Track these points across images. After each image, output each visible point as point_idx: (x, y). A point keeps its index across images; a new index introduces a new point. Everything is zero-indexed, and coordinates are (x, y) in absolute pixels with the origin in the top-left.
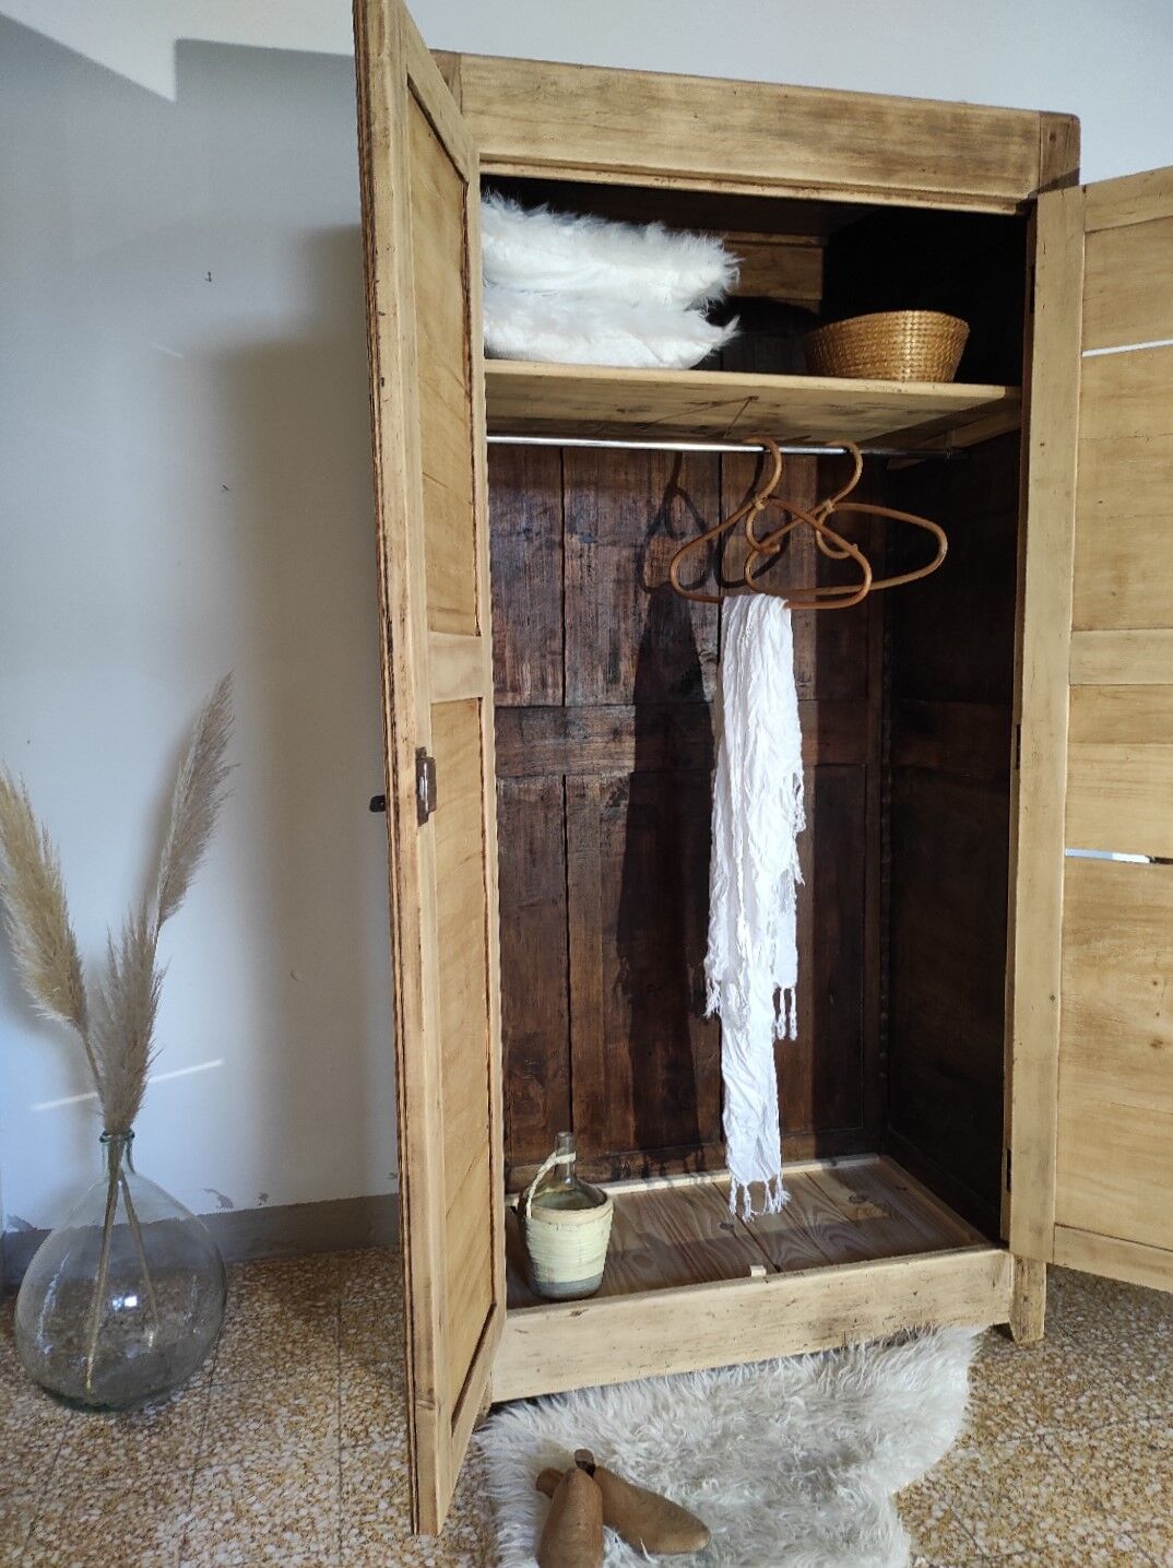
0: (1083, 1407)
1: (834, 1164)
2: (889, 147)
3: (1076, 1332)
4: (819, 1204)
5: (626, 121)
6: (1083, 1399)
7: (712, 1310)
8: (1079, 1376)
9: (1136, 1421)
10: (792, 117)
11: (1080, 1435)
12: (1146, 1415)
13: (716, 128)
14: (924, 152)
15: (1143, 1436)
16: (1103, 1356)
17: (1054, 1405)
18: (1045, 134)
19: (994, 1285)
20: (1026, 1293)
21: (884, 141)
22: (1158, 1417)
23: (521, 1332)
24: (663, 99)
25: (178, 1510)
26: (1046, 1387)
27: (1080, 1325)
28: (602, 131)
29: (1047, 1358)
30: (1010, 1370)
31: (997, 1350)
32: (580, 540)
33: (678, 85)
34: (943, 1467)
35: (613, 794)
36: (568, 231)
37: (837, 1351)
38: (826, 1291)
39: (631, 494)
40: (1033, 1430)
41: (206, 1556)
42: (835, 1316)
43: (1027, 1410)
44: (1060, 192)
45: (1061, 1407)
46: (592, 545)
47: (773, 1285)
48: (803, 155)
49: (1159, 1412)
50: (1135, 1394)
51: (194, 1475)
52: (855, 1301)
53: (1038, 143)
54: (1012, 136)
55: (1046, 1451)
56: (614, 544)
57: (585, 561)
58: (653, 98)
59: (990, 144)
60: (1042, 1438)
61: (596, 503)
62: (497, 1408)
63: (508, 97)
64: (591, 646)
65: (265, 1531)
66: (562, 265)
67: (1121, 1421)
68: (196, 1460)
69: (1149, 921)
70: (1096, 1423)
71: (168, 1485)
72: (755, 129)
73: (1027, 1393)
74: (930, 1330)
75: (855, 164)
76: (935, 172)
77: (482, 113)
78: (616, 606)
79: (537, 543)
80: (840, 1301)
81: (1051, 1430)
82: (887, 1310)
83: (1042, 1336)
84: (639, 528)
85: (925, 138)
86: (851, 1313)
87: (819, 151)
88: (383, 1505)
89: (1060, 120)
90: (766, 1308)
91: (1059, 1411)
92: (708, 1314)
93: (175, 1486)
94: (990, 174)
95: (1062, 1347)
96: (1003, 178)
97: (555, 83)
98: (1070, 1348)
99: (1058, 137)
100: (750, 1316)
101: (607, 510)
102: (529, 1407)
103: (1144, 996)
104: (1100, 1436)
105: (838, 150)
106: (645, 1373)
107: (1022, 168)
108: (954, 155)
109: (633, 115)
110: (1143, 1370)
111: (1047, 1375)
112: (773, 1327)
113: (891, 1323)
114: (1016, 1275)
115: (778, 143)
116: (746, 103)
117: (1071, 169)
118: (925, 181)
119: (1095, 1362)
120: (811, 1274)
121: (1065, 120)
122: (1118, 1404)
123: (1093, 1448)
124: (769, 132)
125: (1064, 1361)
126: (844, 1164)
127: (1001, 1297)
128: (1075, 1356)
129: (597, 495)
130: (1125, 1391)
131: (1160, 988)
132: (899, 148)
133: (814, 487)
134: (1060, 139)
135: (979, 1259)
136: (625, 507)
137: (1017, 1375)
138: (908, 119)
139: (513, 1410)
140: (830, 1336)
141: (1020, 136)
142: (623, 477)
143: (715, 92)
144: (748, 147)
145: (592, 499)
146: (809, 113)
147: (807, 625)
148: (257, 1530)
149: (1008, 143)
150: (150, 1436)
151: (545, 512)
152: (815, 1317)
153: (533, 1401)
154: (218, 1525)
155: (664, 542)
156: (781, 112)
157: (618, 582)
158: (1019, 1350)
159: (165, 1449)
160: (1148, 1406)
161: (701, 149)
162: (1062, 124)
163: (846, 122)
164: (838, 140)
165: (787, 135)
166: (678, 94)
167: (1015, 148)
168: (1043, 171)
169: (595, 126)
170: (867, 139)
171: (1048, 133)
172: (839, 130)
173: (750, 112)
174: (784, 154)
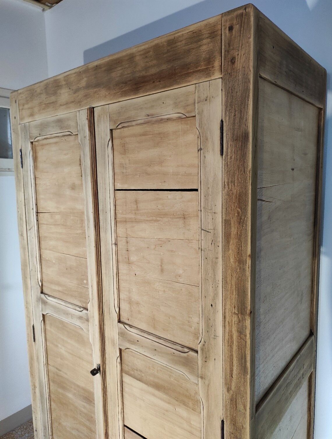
2: (138, 75)
10: (99, 75)
14: (154, 71)
18: (226, 28)
21: (135, 72)
24: (61, 85)
28: (47, 106)
33: (65, 77)
48: (103, 92)
53: (219, 37)
54: (202, 39)
58: (58, 86)
59: (189, 51)
72: (88, 86)
75: (123, 90)
85: (155, 62)
89: (235, 14)
97: (36, 91)
99: (235, 27)
105: (116, 85)
107: (209, 61)
108: (169, 66)
109: (54, 95)
115: (95, 90)
116: (84, 76)
118: (155, 88)
124: (92, 86)
132: (142, 74)
134: (236, 27)
141: (208, 38)
143: (74, 75)
146: (105, 70)
149: (201, 46)
156: (95, 74)
161: (73, 102)
162: (237, 16)
163: (120, 68)
164: (117, 79)
165: (97, 85)
166: (65, 80)
167: (206, 46)
168: (225, 55)
169: (45, 104)
170: (128, 74)
171: (228, 26)
172: (116, 74)
173: (85, 79)
174: (97, 95)
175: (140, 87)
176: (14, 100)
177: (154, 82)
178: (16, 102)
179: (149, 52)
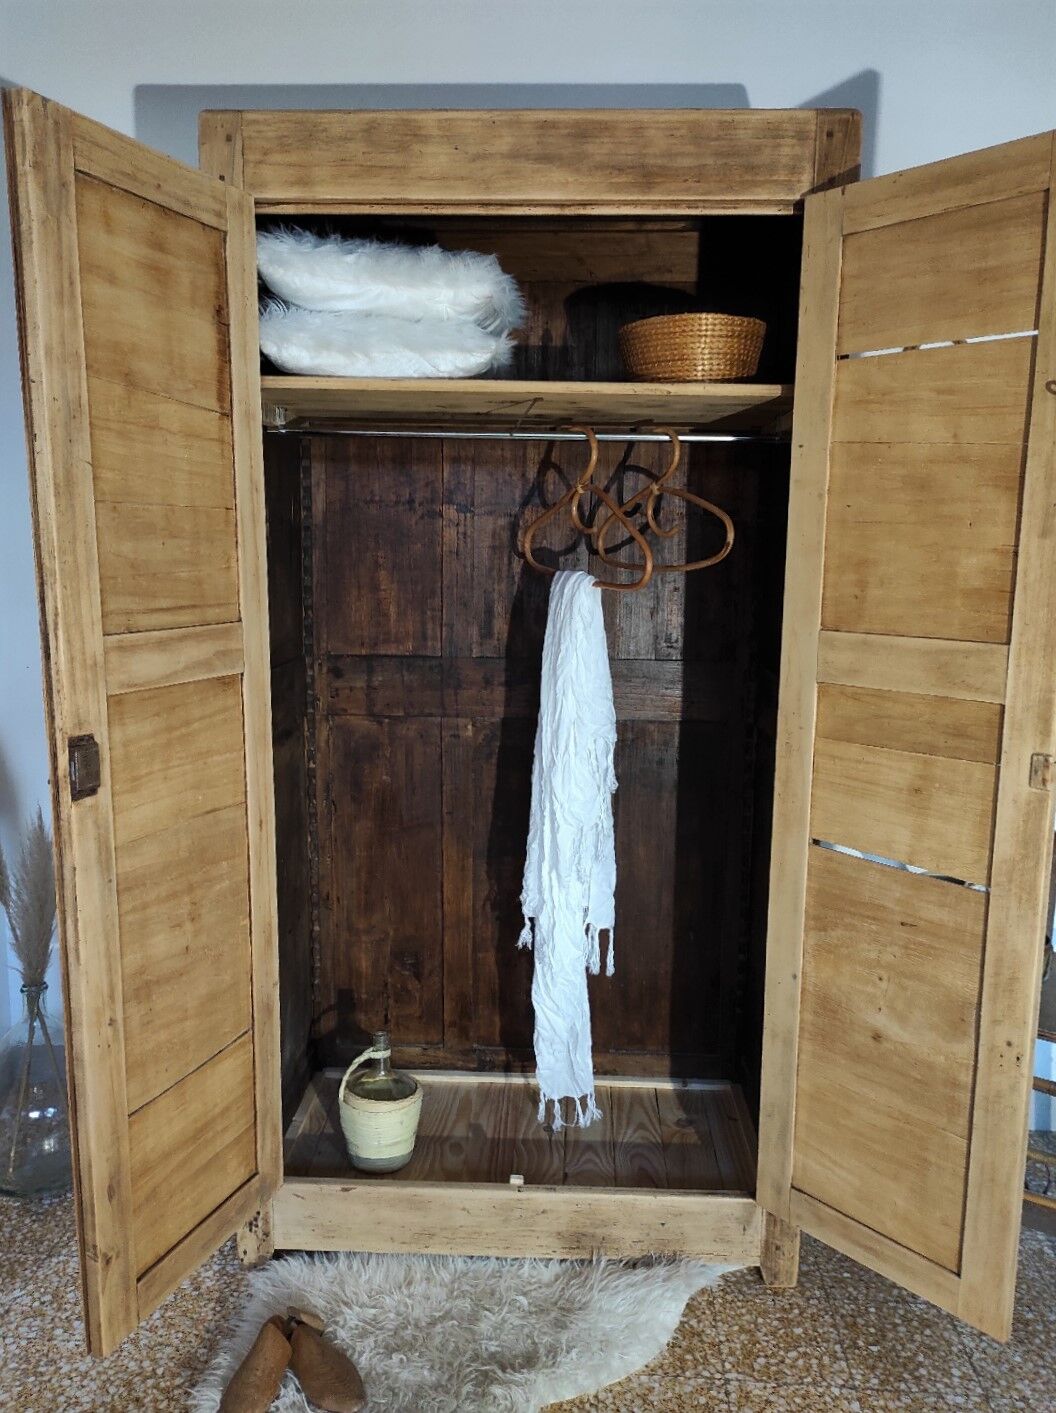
0: (787, 1361)
1: (685, 1084)
2: (650, 160)
3: (833, 1287)
4: (646, 1121)
5: (393, 158)
6: (793, 1354)
7: (467, 1207)
8: (806, 1330)
9: (829, 1386)
10: (550, 140)
11: (765, 1388)
12: (842, 1382)
13: (476, 158)
14: (687, 162)
15: (825, 1403)
16: (842, 1316)
17: (762, 1354)
18: (822, 132)
19: (744, 1229)
20: (778, 1243)
21: (645, 155)
22: (854, 1388)
23: (298, 1196)
24: (425, 136)
25: (17, 1285)
26: (766, 1335)
27: (843, 1280)
28: (369, 171)
29: (787, 1307)
30: (744, 1311)
31: (745, 1289)
32: (457, 510)
33: (439, 121)
34: (619, 1388)
35: (486, 736)
36: (350, 258)
37: (582, 1261)
38: (575, 1208)
39: (508, 469)
40: (724, 1372)
41: (13, 1327)
42: (584, 1230)
43: (732, 1353)
44: (840, 189)
45: (766, 1356)
46: (468, 515)
47: (523, 1195)
48: (558, 175)
49: (857, 1383)
50: (847, 1360)
51: (45, 1259)
52: (603, 1221)
53: (811, 142)
54: (784, 138)
55: (722, 1396)
56: (490, 513)
57: (461, 529)
58: (415, 135)
59: (758, 148)
60: (727, 1381)
61: (472, 478)
62: (279, 1255)
63: (284, 148)
64: (465, 605)
65: (63, 1317)
66: (347, 289)
67: (815, 1383)
68: (54, 1247)
69: (874, 919)
70: (789, 1380)
71: (22, 1264)
72: (514, 155)
73: (743, 1337)
74: (673, 1260)
75: (613, 181)
76: (699, 182)
77: (260, 162)
78: (491, 569)
79: (420, 513)
80: (588, 1219)
81: (741, 1377)
82: (635, 1235)
83: (794, 1284)
84: (514, 500)
85: (691, 148)
86: (598, 1231)
87: (578, 171)
88: (157, 1315)
89: (838, 116)
90: (517, 1213)
91: (762, 1361)
92: (464, 1209)
93: (27, 1266)
94: (758, 178)
95: (808, 1299)
96: (776, 181)
97: (325, 130)
98: (816, 1302)
99: (836, 134)
100: (502, 1218)
101: (484, 483)
102: (306, 1258)
103: (870, 989)
104: (782, 1393)
105: (597, 168)
106: (405, 1249)
107: (794, 170)
108: (719, 162)
109: (397, 152)
110: (871, 1339)
111: (775, 1323)
112: (523, 1231)
113: (639, 1245)
114: (768, 1225)
115: (537, 166)
116: (505, 131)
117: (850, 165)
118: (687, 191)
119: (831, 1320)
120: (562, 1191)
121: (845, 116)
122: (823, 1366)
123: (768, 1402)
124: (527, 157)
125: (801, 1314)
126: (695, 1086)
127: (751, 1242)
128: (815, 1311)
129: (474, 470)
130: (840, 1355)
131: (884, 985)
132: (659, 162)
134: (838, 136)
135: (730, 1204)
136: (501, 481)
137: (748, 1317)
138: (670, 131)
139: (288, 1258)
140: (578, 1248)
141: (793, 137)
142: (500, 452)
143: (474, 124)
144: (508, 172)
145: (468, 475)
146: (569, 135)
147: (676, 589)
148: (59, 1314)
149: (779, 145)
150: (34, 1221)
151: (427, 485)
152: (563, 1228)
153: (310, 1254)
154: (37, 1304)
155: (537, 512)
156: (539, 136)
157: (493, 548)
158: (765, 1293)
159: (38, 1234)
160: (851, 1374)
161: (462, 178)
162: (840, 120)
163: (606, 140)
164: (598, 158)
165: (546, 158)
166: (439, 129)
167: (787, 150)
168: (818, 170)
169: (362, 166)
170: (627, 155)
171: (826, 130)
172: (598, 149)
173: (509, 139)
174: (543, 177)
175: (654, 183)
176: (221, 134)
177: (686, 181)
178: (229, 139)
179: (678, 129)
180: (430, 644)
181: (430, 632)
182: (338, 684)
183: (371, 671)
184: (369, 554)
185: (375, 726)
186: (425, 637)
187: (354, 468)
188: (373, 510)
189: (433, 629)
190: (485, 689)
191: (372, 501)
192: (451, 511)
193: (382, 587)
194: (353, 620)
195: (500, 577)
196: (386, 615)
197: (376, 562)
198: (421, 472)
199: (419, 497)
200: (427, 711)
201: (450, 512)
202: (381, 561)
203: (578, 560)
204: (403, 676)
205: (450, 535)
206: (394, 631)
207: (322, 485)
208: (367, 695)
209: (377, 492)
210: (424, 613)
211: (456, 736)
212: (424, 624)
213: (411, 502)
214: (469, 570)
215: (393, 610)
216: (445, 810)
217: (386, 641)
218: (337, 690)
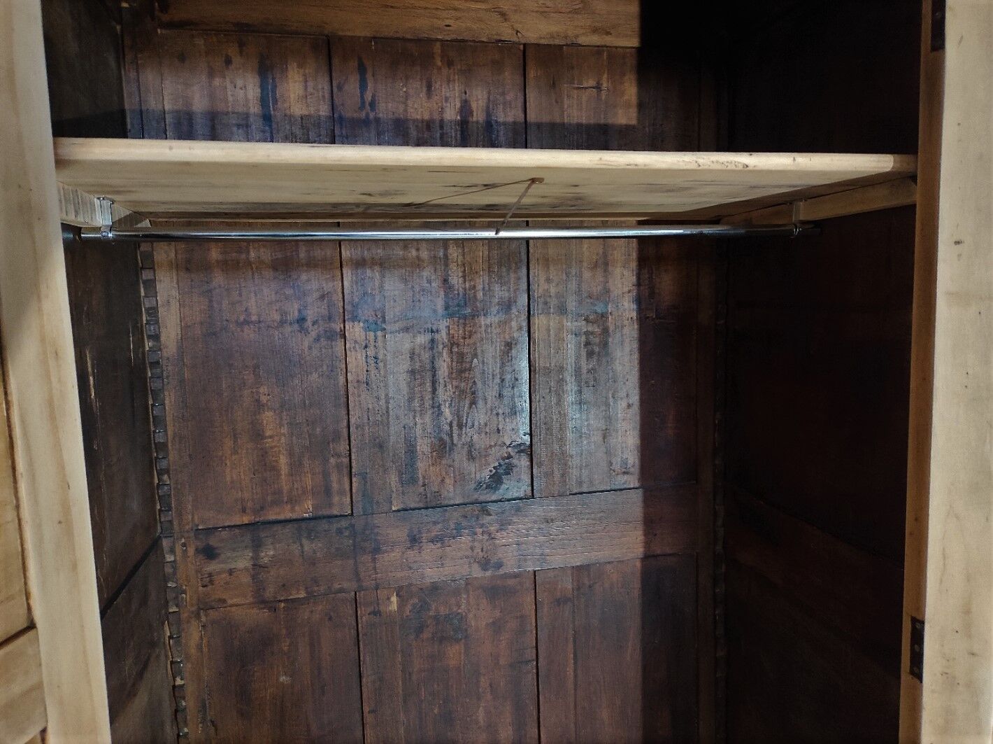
32: (364, 329)
35: (414, 606)
39: (425, 274)
46: (379, 333)
56: (406, 330)
57: (371, 352)
61: (381, 287)
64: (380, 447)
78: (411, 400)
79: (313, 334)
84: (435, 311)
101: (396, 293)
129: (383, 276)
133: (634, 255)
136: (417, 288)
142: (414, 253)
145: (377, 283)
151: (322, 297)
155: (465, 324)
157: (412, 372)
180: (336, 499)
181: (335, 486)
182: (213, 567)
183: (257, 545)
184: (246, 392)
185: (266, 614)
186: (328, 491)
187: (219, 279)
188: (249, 334)
189: (340, 482)
190: (410, 548)
191: (246, 322)
192: (357, 329)
193: (268, 433)
194: (228, 479)
195: (422, 405)
196: (275, 469)
197: (258, 401)
198: (313, 282)
199: (311, 314)
200: (336, 586)
201: (355, 331)
202: (264, 399)
203: (517, 380)
204: (302, 545)
205: (356, 360)
206: (285, 488)
207: (175, 306)
208: (254, 577)
209: (254, 310)
210: (326, 461)
211: (376, 613)
212: (326, 475)
213: (301, 320)
214: (382, 402)
215: (283, 461)
216: (366, 709)
217: (275, 503)
218: (210, 575)
